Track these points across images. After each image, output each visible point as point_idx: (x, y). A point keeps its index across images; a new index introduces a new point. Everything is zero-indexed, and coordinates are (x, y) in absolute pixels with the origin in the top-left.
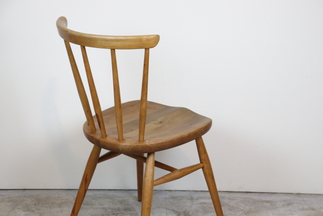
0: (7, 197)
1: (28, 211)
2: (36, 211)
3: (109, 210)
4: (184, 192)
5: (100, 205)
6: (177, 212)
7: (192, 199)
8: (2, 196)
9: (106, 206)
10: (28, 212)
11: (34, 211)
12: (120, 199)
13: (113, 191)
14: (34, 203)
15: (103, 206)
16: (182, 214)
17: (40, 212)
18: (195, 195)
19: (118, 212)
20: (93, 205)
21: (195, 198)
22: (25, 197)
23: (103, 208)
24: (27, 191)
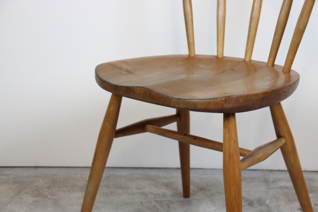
0: (12, 176)
1: (38, 196)
2: (49, 197)
3: (150, 196)
4: (255, 172)
5: (137, 189)
6: (247, 200)
7: (266, 181)
8: (6, 175)
9: (146, 190)
10: (37, 199)
11: (46, 197)
12: (166, 181)
13: (156, 170)
14: (47, 185)
15: (142, 191)
16: (255, 202)
17: (55, 197)
18: (272, 177)
19: (163, 199)
20: (128, 188)
21: (271, 180)
22: (36, 177)
23: (142, 193)
24: (40, 169)
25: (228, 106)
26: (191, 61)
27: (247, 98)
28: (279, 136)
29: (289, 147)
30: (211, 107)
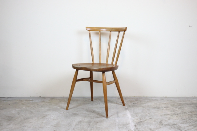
25: (103, 70)
26: (93, 64)
27: (107, 68)
28: (115, 80)
29: (117, 82)
30: (100, 70)
